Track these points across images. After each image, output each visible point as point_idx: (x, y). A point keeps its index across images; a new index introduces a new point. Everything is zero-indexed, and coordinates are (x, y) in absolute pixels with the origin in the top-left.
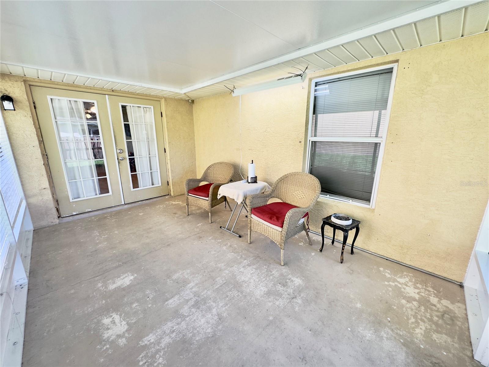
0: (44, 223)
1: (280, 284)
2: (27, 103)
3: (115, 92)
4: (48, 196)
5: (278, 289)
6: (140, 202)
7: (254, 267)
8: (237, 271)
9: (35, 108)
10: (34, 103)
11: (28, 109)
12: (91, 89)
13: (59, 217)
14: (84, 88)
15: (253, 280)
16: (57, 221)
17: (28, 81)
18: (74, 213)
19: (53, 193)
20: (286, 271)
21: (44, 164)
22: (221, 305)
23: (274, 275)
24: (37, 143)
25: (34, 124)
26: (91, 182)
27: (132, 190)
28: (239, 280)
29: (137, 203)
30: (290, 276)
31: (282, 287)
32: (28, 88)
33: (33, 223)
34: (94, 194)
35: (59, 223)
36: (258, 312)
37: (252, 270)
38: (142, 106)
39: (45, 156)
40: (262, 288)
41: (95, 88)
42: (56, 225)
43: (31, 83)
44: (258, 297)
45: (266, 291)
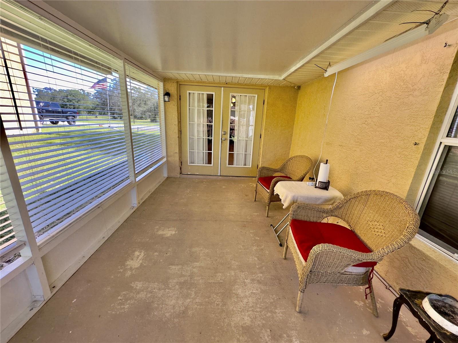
0: (172, 175)
1: (271, 331)
2: (176, 96)
3: (228, 84)
4: (177, 158)
5: (261, 335)
6: (231, 177)
7: (263, 288)
8: (241, 279)
9: (180, 100)
10: (180, 96)
11: (176, 101)
12: (212, 83)
13: (180, 173)
14: (208, 83)
15: (247, 301)
16: (179, 175)
17: (179, 82)
18: (189, 173)
19: (180, 157)
20: (294, 322)
21: (178, 137)
22: (197, 300)
23: (275, 315)
24: (177, 123)
25: (178, 110)
26: (202, 153)
27: (227, 165)
28: (234, 290)
29: (229, 177)
30: (294, 333)
31: (270, 337)
32: (179, 85)
33: (168, 173)
34: (202, 163)
35: (180, 177)
36: (217, 339)
37: (257, 290)
38: (248, 95)
39: (180, 132)
40: (246, 318)
41: (215, 83)
42: (178, 178)
43: (181, 83)
44: (232, 324)
45: (247, 324)
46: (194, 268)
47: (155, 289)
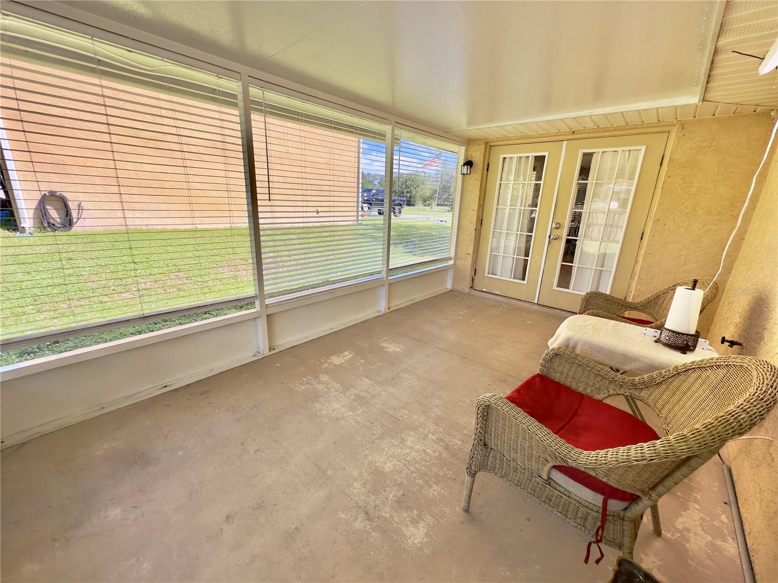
0: (459, 288)
1: (403, 495)
2: (481, 166)
3: (577, 134)
4: (469, 262)
5: (388, 489)
6: (557, 311)
7: (445, 455)
8: (426, 431)
9: (488, 170)
10: (488, 165)
11: (480, 172)
12: (544, 137)
13: (471, 287)
14: (536, 137)
15: (408, 453)
16: (467, 290)
17: (489, 142)
18: (484, 290)
19: (475, 261)
20: (445, 513)
21: (475, 230)
22: (358, 418)
23: (426, 487)
24: (476, 207)
25: (481, 188)
26: (511, 259)
27: (555, 288)
28: (405, 434)
29: (553, 310)
30: (430, 520)
31: (395, 498)
32: (488, 147)
33: (453, 284)
34: (510, 277)
35: (468, 293)
37: (434, 452)
38: (620, 149)
39: (480, 222)
40: (389, 464)
41: (550, 134)
42: (466, 293)
43: (492, 144)
44: (370, 458)
45: (384, 470)
46: (384, 390)
47: (333, 388)
